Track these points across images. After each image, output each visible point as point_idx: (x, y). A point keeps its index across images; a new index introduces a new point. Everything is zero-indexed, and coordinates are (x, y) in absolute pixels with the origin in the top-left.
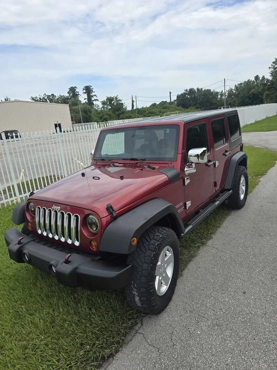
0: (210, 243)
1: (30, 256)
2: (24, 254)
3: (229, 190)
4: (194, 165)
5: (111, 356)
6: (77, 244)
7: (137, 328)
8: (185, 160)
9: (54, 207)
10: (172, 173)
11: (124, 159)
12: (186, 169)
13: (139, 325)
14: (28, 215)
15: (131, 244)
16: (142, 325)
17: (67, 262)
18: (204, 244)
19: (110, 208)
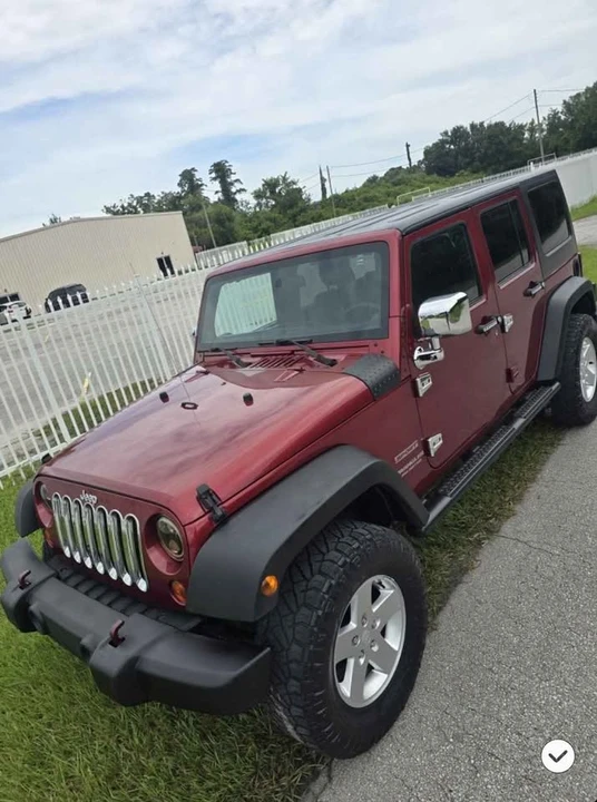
0: (508, 528)
3: (549, 383)
4: (436, 341)
6: (143, 585)
7: (316, 787)
8: (413, 331)
9: (84, 496)
10: (377, 370)
11: (261, 345)
12: (416, 354)
13: (323, 779)
14: (41, 511)
15: (260, 595)
16: (330, 779)
17: (116, 641)
18: (491, 532)
19: (205, 497)
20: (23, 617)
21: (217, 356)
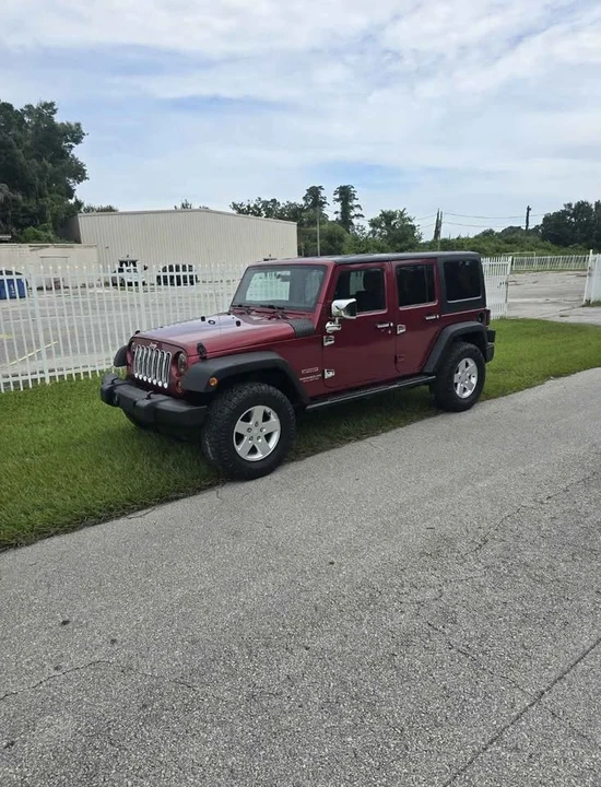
1: (120, 396)
2: (115, 394)
3: (430, 375)
4: (337, 320)
5: (177, 499)
6: (166, 386)
9: (152, 345)
12: (328, 324)
14: (129, 356)
17: (149, 398)
18: (359, 439)
19: (200, 347)
20: (110, 397)
21: (241, 309)
